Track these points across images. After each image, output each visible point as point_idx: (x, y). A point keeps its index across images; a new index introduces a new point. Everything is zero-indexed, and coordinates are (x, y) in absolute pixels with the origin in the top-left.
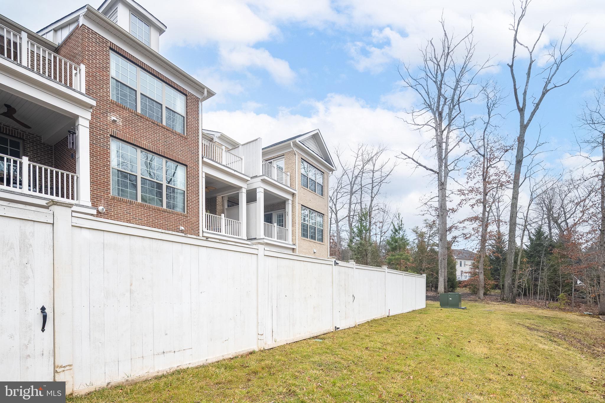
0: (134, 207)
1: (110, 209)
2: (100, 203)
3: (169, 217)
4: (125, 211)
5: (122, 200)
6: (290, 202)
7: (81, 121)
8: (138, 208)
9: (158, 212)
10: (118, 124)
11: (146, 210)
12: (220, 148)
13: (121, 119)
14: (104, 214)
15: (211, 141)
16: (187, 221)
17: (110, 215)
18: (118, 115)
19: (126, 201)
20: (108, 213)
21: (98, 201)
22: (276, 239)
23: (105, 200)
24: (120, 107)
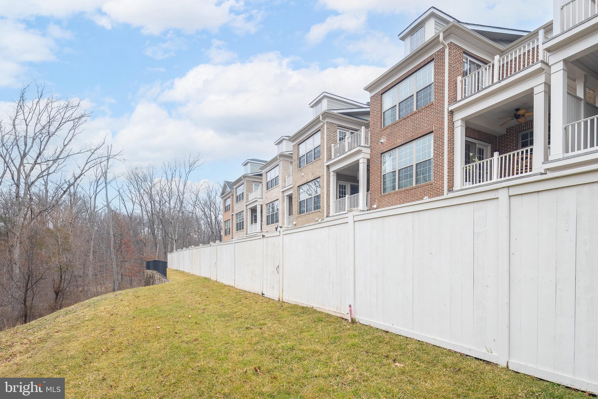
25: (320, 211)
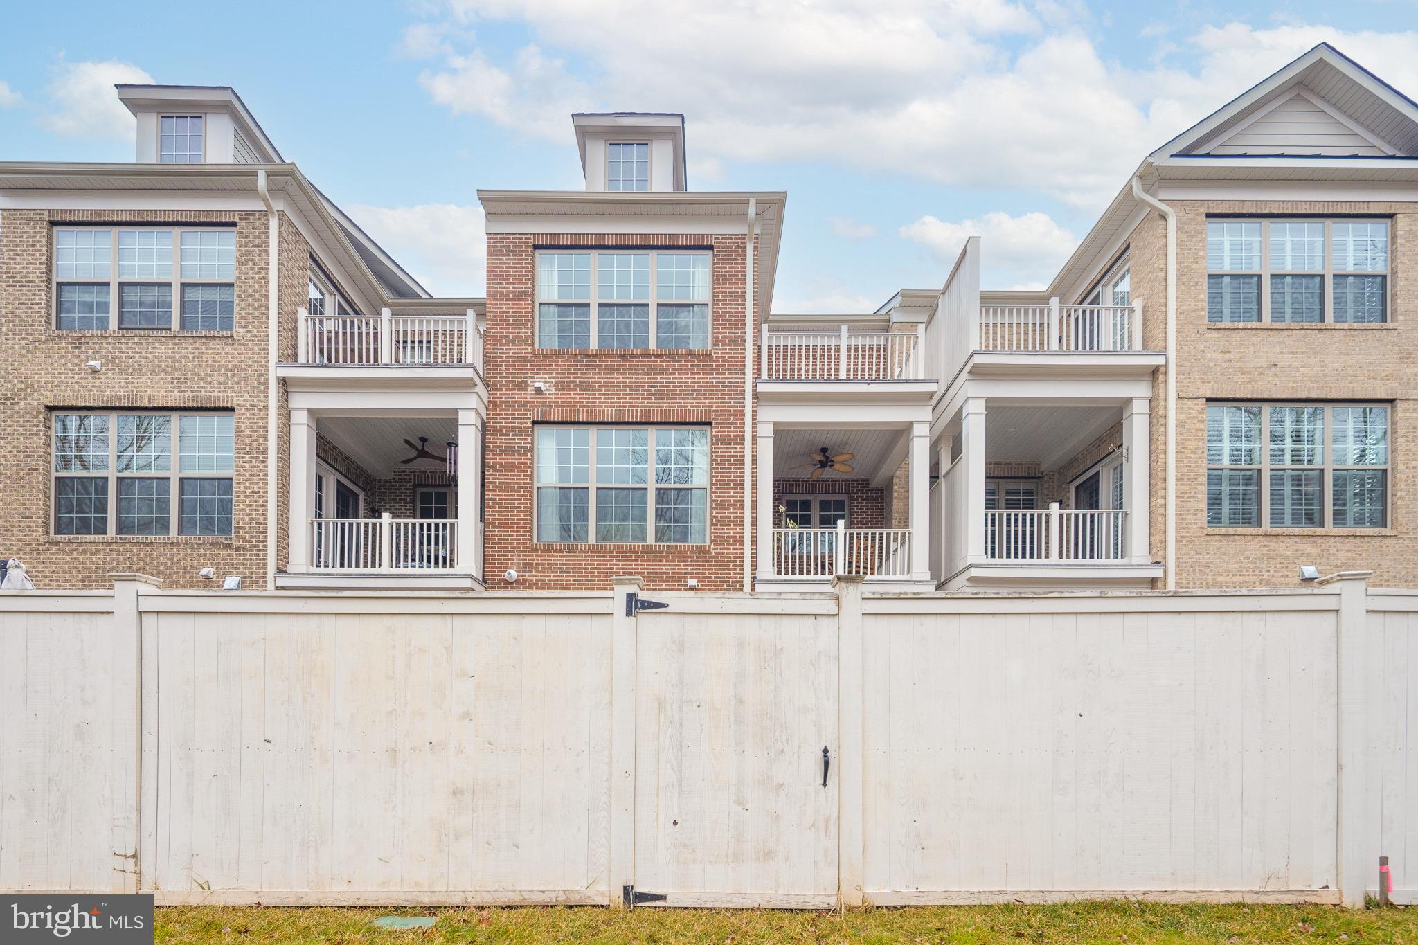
0: (576, 556)
1: (528, 572)
2: (511, 564)
3: (660, 561)
4: (559, 568)
5: (552, 548)
6: (1139, 408)
7: (463, 418)
8: (585, 556)
9: (631, 557)
10: (547, 392)
11: (603, 556)
12: (909, 337)
13: (554, 380)
14: (518, 584)
15: (887, 330)
16: (707, 561)
17: (529, 584)
18: (545, 376)
19: (560, 548)
20: (526, 580)
21: (507, 560)
22: (1054, 558)
23: (519, 556)
24: (551, 356)
25: (229, 545)
